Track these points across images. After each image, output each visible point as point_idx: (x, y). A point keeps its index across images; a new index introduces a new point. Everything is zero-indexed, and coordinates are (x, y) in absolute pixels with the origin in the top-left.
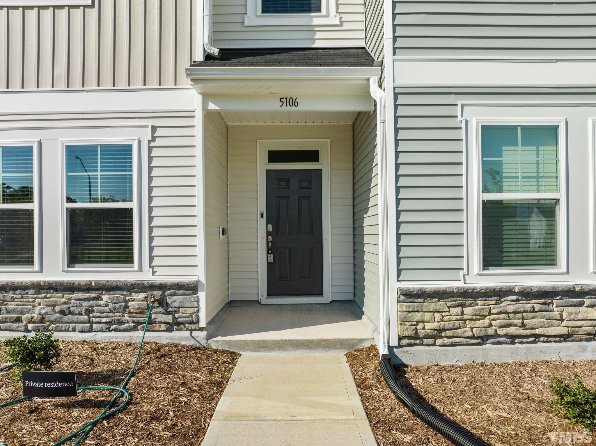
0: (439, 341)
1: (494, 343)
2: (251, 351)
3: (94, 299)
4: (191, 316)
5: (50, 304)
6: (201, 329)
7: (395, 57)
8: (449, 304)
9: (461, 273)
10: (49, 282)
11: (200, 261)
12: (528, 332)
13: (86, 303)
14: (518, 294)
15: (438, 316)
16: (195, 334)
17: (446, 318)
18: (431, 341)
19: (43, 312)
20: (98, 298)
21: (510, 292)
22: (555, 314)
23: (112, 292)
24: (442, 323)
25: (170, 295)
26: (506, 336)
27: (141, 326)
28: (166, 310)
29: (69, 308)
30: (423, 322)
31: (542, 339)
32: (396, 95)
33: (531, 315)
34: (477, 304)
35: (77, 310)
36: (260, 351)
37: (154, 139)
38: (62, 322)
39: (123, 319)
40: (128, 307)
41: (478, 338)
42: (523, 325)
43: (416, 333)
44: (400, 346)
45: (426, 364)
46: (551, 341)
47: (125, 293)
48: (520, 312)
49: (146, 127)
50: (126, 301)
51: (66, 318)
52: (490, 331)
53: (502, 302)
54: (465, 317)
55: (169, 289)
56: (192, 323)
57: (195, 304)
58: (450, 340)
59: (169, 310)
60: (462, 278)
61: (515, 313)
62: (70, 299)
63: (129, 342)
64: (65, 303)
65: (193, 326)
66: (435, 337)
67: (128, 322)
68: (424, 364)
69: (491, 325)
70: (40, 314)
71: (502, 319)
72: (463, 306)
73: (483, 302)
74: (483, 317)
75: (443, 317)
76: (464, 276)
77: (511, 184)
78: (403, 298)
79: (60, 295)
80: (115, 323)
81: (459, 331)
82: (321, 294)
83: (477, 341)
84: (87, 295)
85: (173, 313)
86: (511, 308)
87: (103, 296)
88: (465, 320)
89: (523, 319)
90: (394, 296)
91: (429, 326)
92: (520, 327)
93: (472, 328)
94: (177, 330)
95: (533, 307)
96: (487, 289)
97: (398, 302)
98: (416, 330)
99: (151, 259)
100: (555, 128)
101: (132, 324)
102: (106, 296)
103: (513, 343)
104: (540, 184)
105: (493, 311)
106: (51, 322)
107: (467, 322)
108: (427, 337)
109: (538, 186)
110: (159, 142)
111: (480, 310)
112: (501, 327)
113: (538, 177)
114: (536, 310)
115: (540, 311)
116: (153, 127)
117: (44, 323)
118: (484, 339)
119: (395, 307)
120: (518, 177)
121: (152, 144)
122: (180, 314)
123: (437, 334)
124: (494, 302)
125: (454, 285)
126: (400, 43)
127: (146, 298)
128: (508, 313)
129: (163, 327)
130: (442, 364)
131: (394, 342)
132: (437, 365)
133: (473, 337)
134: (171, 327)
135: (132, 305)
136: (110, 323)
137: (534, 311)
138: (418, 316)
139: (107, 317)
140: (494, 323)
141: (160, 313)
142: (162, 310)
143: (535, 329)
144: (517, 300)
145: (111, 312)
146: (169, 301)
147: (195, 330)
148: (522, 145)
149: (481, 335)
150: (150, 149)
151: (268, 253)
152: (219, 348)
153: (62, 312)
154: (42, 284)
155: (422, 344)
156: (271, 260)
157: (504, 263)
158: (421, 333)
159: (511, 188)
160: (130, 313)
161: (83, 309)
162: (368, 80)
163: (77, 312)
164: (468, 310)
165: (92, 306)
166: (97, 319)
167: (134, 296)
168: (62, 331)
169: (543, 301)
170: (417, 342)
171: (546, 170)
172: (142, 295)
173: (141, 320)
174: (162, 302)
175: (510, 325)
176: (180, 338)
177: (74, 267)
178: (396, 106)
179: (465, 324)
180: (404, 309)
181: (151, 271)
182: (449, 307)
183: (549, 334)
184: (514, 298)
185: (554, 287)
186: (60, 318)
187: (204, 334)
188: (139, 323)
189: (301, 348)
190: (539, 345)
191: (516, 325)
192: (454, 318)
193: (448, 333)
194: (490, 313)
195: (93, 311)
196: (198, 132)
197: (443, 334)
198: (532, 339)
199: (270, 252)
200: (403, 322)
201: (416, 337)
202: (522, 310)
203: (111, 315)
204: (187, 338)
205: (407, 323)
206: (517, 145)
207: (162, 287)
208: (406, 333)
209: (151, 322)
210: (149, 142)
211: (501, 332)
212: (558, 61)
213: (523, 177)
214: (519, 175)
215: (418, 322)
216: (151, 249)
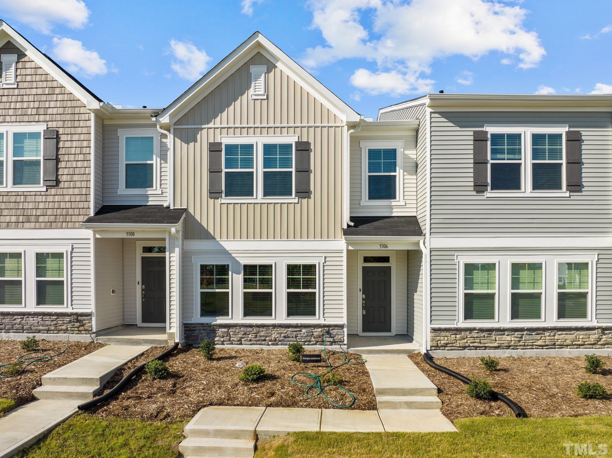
0: (446, 348)
1: (468, 350)
2: (366, 354)
3: (299, 331)
4: (340, 339)
5: (280, 333)
6: (345, 345)
7: (431, 236)
8: (450, 334)
9: (456, 322)
10: (280, 324)
11: (345, 315)
12: (482, 345)
13: (295, 333)
14: (478, 330)
15: (446, 338)
16: (342, 346)
17: (449, 339)
18: (443, 348)
19: (276, 337)
20: (300, 331)
21: (474, 329)
22: (493, 338)
23: (306, 328)
24: (448, 341)
25: (332, 330)
26: (473, 346)
27: (319, 343)
28: (330, 336)
29: (288, 335)
30: (440, 341)
31: (488, 348)
32: (431, 251)
33: (483, 338)
34: (462, 334)
35: (291, 336)
36: (370, 354)
37: (325, 262)
38: (284, 341)
39: (311, 340)
40: (313, 335)
41: (462, 347)
42: (480, 342)
43: (437, 345)
44: (431, 350)
45: (441, 357)
46: (491, 349)
47: (312, 328)
48: (479, 337)
49: (322, 257)
50: (312, 332)
51: (286, 339)
52: (467, 345)
53: (472, 333)
54: (457, 339)
55: (332, 327)
56: (341, 342)
57: (343, 333)
58: (451, 348)
59: (332, 336)
60: (456, 324)
61: (477, 337)
62: (288, 331)
63: (314, 350)
64: (286, 333)
65: (341, 343)
66: (445, 347)
67: (313, 341)
68: (440, 357)
69: (467, 342)
70: (275, 337)
71: (472, 340)
72: (456, 334)
73: (464, 333)
74: (464, 339)
75: (448, 339)
76: (457, 323)
77: (476, 286)
78: (432, 331)
79: (284, 329)
80: (308, 342)
81: (455, 344)
82: (390, 331)
83: (461, 348)
84: (296, 329)
85: (333, 337)
86: (475, 336)
87: (302, 330)
88: (457, 340)
89: (480, 340)
90: (429, 330)
91: (442, 342)
92: (479, 343)
93: (460, 343)
94: (334, 345)
95: (484, 335)
96: (465, 328)
97: (431, 333)
98: (438, 343)
99: (324, 314)
100: (494, 264)
101: (315, 342)
102: (304, 330)
103: (476, 349)
104: (489, 286)
105: (468, 337)
106: (279, 341)
107: (458, 341)
108: (442, 346)
109: (488, 287)
110: (327, 263)
111: (463, 336)
112: (471, 343)
113: (488, 283)
114: (485, 336)
115: (487, 337)
116: (325, 257)
117: (276, 341)
118: (464, 348)
119: (429, 334)
120: (479, 283)
121: (324, 264)
122: (336, 338)
123: (446, 345)
124: (468, 333)
125: (453, 326)
126: (433, 230)
127: (322, 331)
128: (474, 338)
129: (328, 343)
130: (447, 357)
131: (429, 348)
132: (446, 358)
133: (460, 347)
134: (332, 343)
135: (315, 334)
136: (306, 342)
137: (484, 337)
138: (438, 338)
139: (304, 339)
140: (468, 341)
141: (328, 337)
142: (328, 336)
143: (485, 344)
144: (478, 333)
145: (306, 337)
146: (331, 332)
147: (342, 345)
148: (481, 270)
149: (463, 346)
150: (324, 266)
151: (363, 309)
152: (352, 353)
153: (285, 337)
154: (277, 324)
155: (440, 349)
156: (364, 313)
157: (474, 318)
158: (440, 345)
159: (476, 288)
160: (314, 337)
161: (294, 335)
162: (419, 241)
163: (291, 337)
164: (458, 336)
165: (298, 334)
166: (300, 340)
167: (316, 330)
168: (284, 345)
169: (488, 333)
170: (438, 348)
171: (491, 280)
172: (320, 330)
173: (320, 340)
174: (328, 333)
175: (475, 342)
176: (336, 348)
177: (289, 317)
178: (431, 256)
179: (457, 341)
180: (433, 335)
181: (324, 320)
182: (450, 335)
183: (491, 346)
184: (477, 331)
185: (492, 328)
186: (284, 339)
187: (346, 346)
188: (318, 342)
189: (388, 353)
190: (487, 350)
191: (477, 342)
192: (452, 339)
193: (450, 345)
194: (467, 338)
195: (298, 336)
196: (345, 259)
197: (448, 345)
198: (484, 348)
199: (364, 309)
200: (432, 340)
201: (437, 346)
202: (480, 336)
203: (306, 338)
204: (339, 348)
205: (434, 341)
206: (479, 270)
207: (329, 326)
208: (434, 345)
209: (323, 341)
210: (323, 263)
211: (471, 345)
212: (496, 237)
213: (481, 283)
214: (480, 282)
215: (438, 341)
216: (324, 309)
